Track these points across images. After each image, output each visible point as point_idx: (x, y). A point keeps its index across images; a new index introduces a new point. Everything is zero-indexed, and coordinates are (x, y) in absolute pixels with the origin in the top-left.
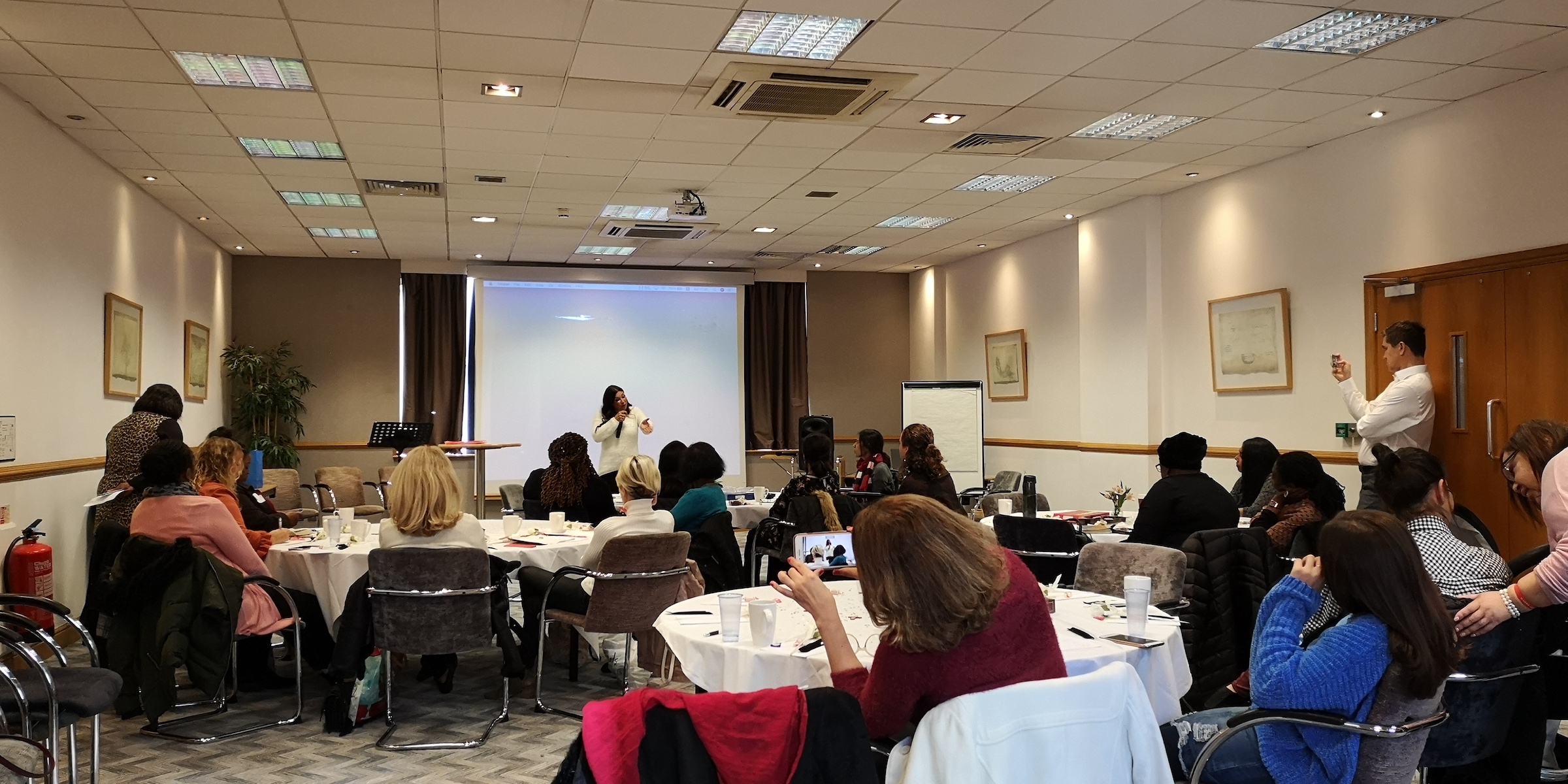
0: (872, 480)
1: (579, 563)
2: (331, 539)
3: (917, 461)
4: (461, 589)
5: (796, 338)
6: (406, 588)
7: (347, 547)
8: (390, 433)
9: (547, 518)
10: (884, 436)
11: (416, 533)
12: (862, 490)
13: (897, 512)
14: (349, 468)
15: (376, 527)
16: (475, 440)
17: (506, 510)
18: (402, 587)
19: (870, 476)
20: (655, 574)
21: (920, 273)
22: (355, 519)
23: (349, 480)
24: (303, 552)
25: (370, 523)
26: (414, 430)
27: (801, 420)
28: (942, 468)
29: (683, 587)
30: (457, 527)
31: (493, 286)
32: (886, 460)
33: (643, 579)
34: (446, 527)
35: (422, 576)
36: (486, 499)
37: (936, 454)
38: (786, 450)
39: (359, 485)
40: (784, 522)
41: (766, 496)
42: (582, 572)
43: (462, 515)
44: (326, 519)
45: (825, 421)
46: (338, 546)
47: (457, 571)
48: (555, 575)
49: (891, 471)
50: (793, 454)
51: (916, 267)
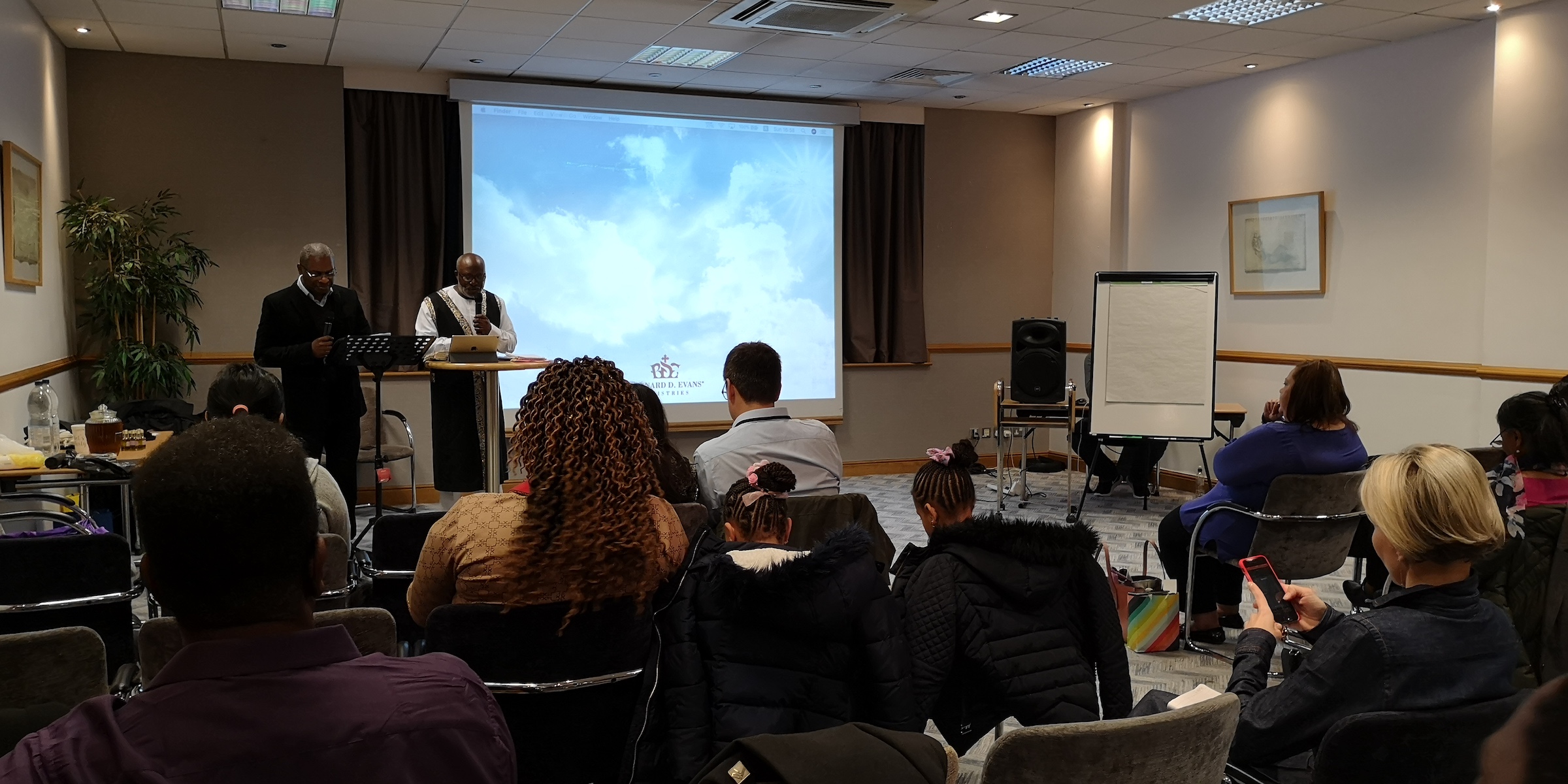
45: (1054, 327)
51: (1085, 105)
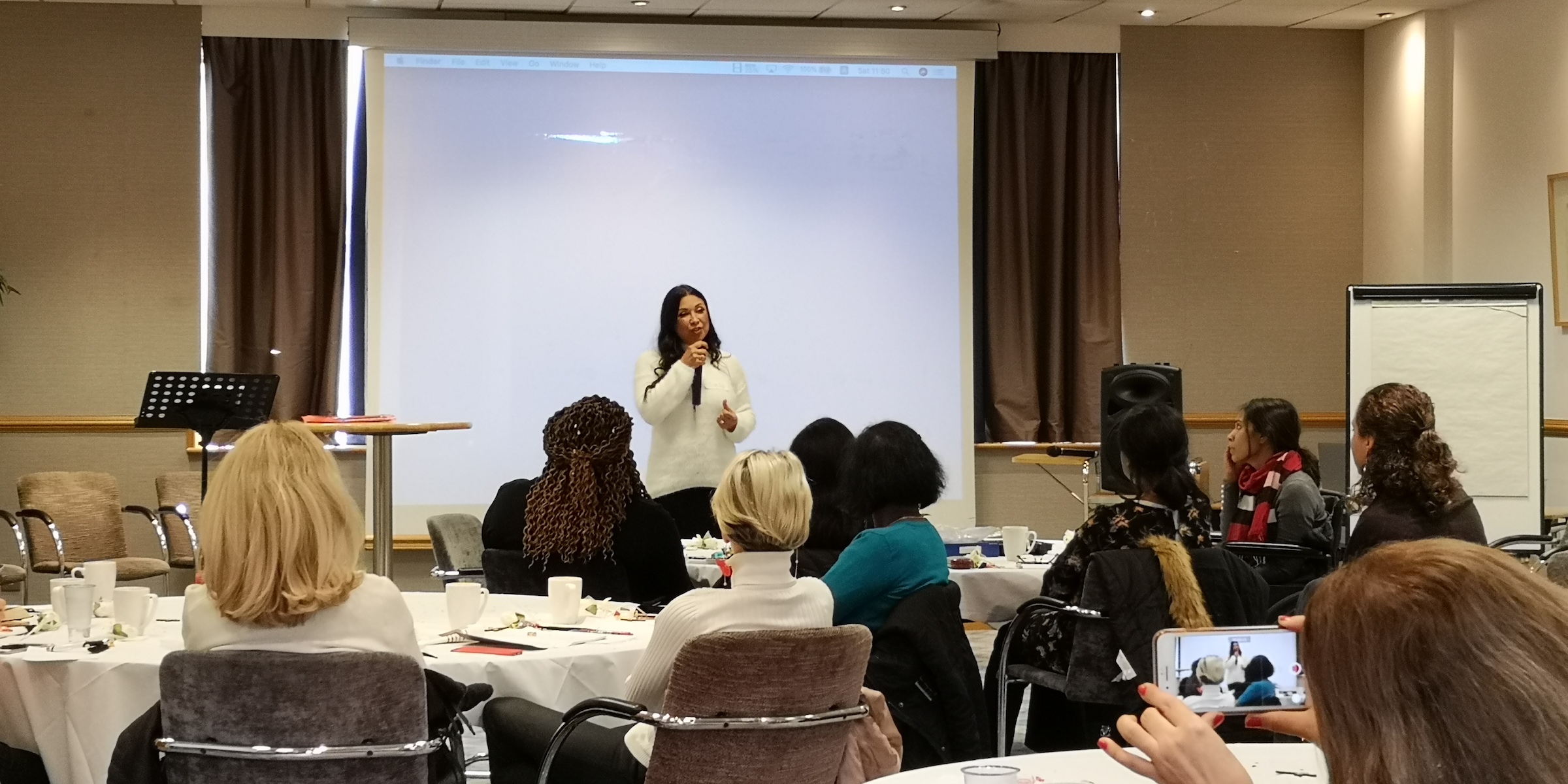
0: (1277, 513)
1: (622, 691)
2: (70, 630)
3: (1393, 470)
4: (365, 743)
5: (1094, 187)
6: (243, 741)
7: (106, 647)
8: (185, 397)
9: (543, 592)
10: (1304, 412)
11: (259, 621)
12: (1254, 538)
13: (1414, 579)
14: (91, 474)
15: (174, 605)
16: (367, 414)
17: (441, 573)
18: (236, 739)
19: (1273, 504)
20: (793, 721)
21: (1390, 29)
22: (116, 586)
23: (92, 500)
24: (12, 657)
25: (154, 595)
26: (236, 390)
27: (1107, 376)
28: (1453, 488)
29: (853, 752)
30: (349, 605)
31: (406, 65)
32: (1310, 465)
33: (766, 731)
34: (323, 606)
35: (277, 714)
36: (395, 547)
37: (1439, 453)
38: (1067, 443)
39: (113, 512)
40: (1075, 608)
41: (1030, 548)
42: (631, 713)
43: (362, 577)
44: (58, 585)
45: (1163, 378)
46: (88, 646)
47: (355, 703)
48: (568, 717)
49: (1323, 493)
50: (1088, 454)
51: (1381, 15)
